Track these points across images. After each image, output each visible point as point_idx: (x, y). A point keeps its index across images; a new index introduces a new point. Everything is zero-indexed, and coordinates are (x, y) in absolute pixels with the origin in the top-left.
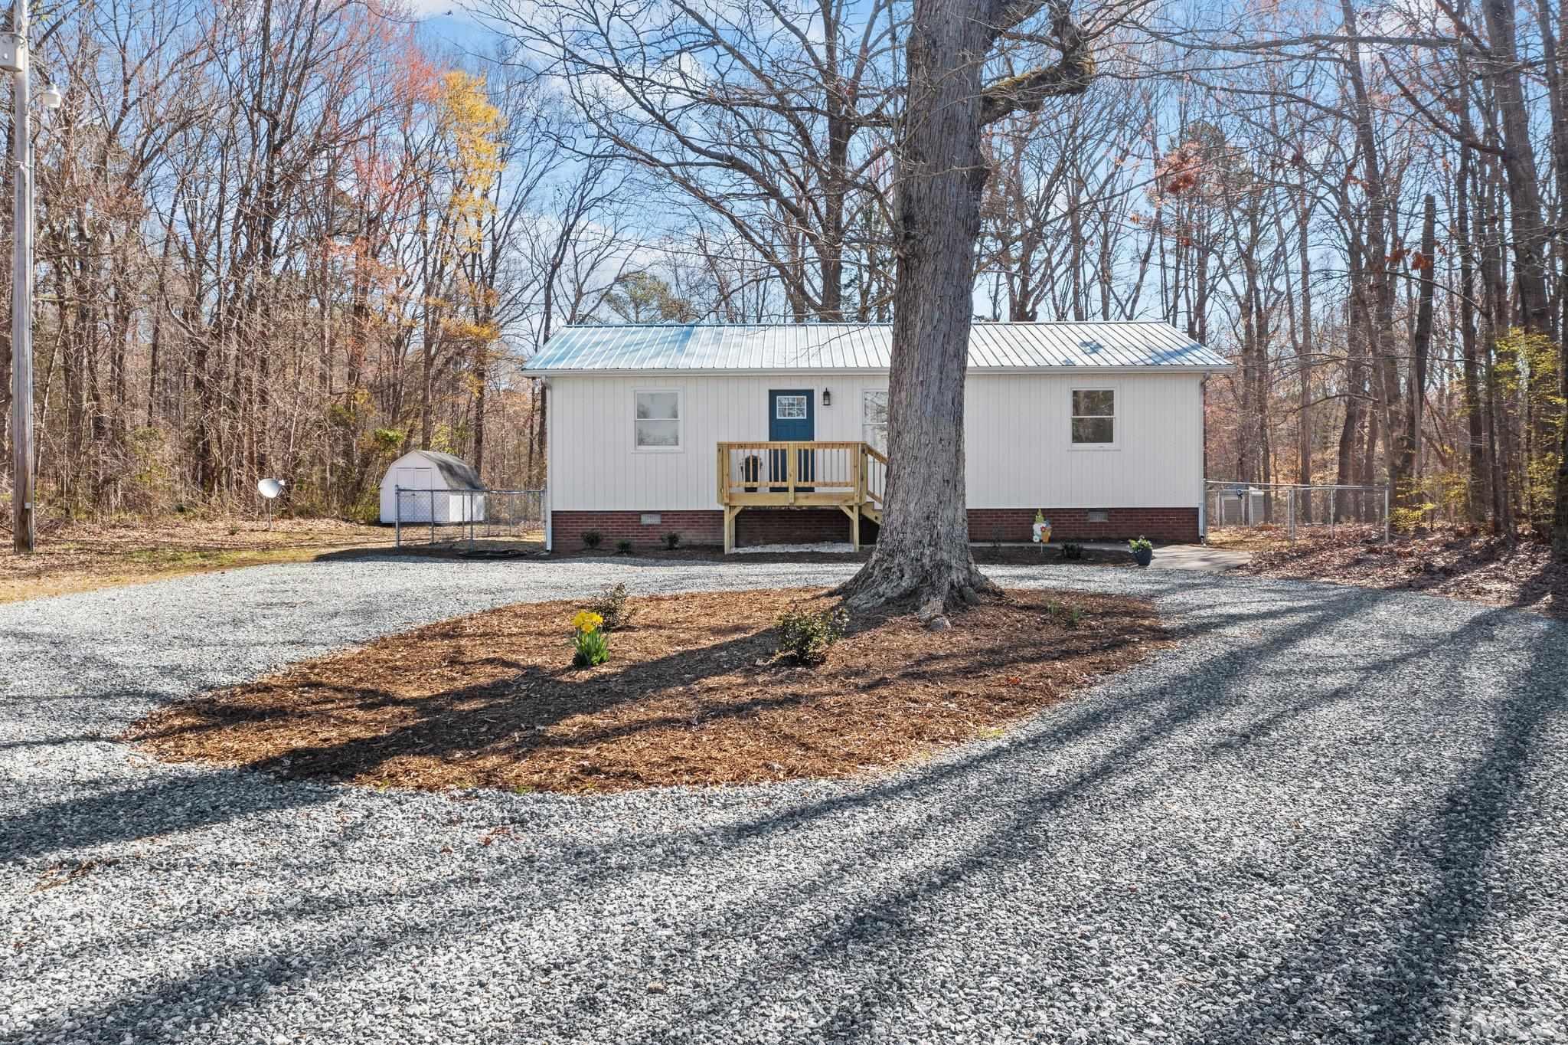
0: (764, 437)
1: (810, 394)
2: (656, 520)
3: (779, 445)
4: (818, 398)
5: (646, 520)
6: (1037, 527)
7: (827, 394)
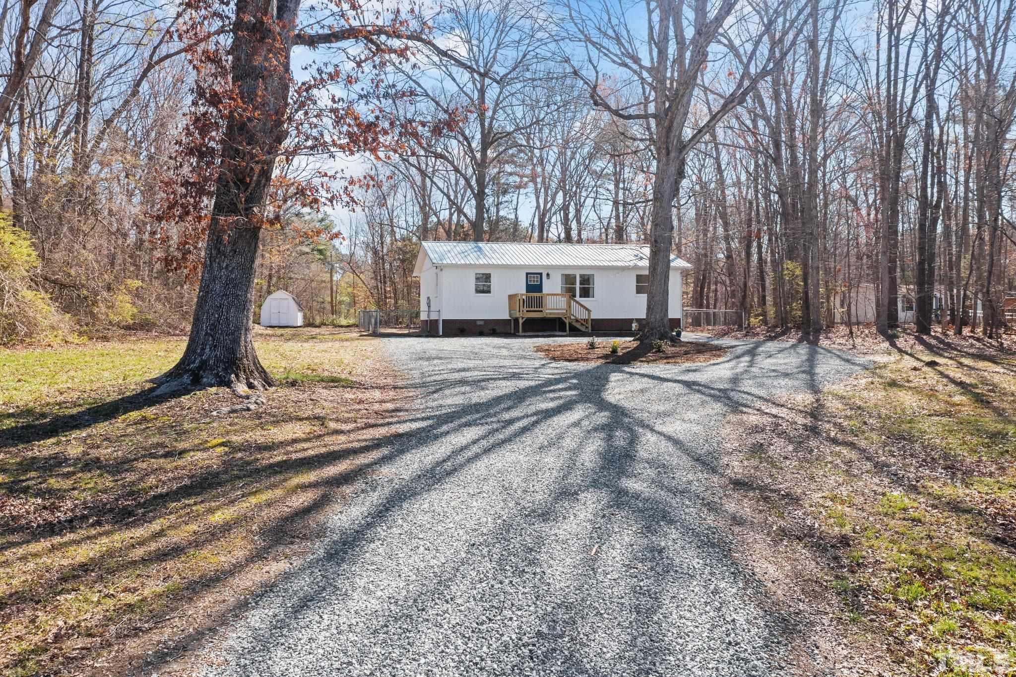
0: (524, 292)
1: (541, 274)
2: (482, 323)
3: (531, 294)
4: (544, 277)
5: (479, 323)
6: (634, 325)
7: (548, 275)
